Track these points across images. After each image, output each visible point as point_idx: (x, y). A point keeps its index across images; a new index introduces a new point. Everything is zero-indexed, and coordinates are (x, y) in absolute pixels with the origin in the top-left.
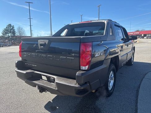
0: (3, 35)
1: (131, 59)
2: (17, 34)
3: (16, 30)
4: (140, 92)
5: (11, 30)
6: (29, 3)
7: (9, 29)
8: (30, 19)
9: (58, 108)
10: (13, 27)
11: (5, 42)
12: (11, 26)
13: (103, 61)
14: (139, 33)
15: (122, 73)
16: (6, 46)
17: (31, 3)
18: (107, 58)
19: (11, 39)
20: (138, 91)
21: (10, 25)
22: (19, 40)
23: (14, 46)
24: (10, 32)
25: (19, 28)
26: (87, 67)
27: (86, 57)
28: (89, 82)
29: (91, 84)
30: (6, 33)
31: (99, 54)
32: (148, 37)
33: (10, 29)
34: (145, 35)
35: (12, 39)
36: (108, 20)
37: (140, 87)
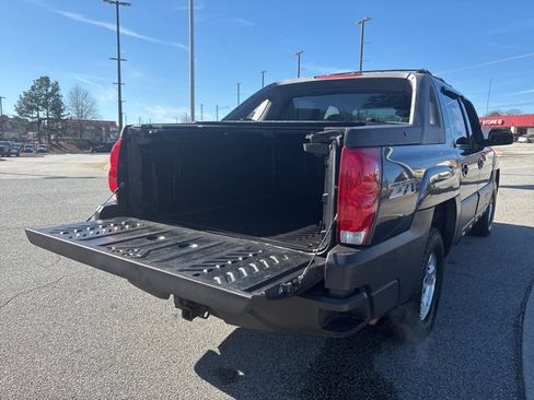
0: (21, 114)
1: (486, 214)
2: (69, 113)
3: (66, 100)
4: (525, 330)
5: (48, 96)
6: (117, 3)
7: (41, 94)
8: (119, 60)
9: (241, 374)
10: (56, 89)
11: (24, 141)
12: (48, 85)
13: (413, 215)
14: (500, 122)
15: (454, 263)
16: (29, 152)
17: (124, 4)
18: (423, 206)
19: (49, 128)
20: (518, 328)
21: (45, 81)
22: (75, 134)
23: (58, 153)
24: (45, 105)
25: (77, 93)
26: (363, 234)
27: (362, 198)
28: (368, 289)
29: (373, 294)
30: (31, 108)
31: (400, 191)
32: (531, 136)
33: (43, 94)
34: (522, 131)
35: (50, 130)
36: (421, 72)
37: (523, 313)
